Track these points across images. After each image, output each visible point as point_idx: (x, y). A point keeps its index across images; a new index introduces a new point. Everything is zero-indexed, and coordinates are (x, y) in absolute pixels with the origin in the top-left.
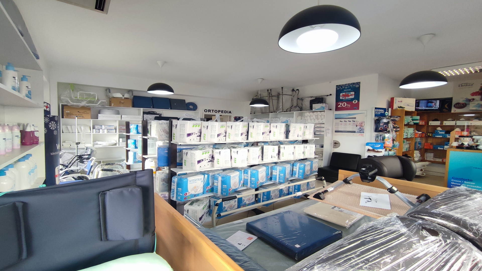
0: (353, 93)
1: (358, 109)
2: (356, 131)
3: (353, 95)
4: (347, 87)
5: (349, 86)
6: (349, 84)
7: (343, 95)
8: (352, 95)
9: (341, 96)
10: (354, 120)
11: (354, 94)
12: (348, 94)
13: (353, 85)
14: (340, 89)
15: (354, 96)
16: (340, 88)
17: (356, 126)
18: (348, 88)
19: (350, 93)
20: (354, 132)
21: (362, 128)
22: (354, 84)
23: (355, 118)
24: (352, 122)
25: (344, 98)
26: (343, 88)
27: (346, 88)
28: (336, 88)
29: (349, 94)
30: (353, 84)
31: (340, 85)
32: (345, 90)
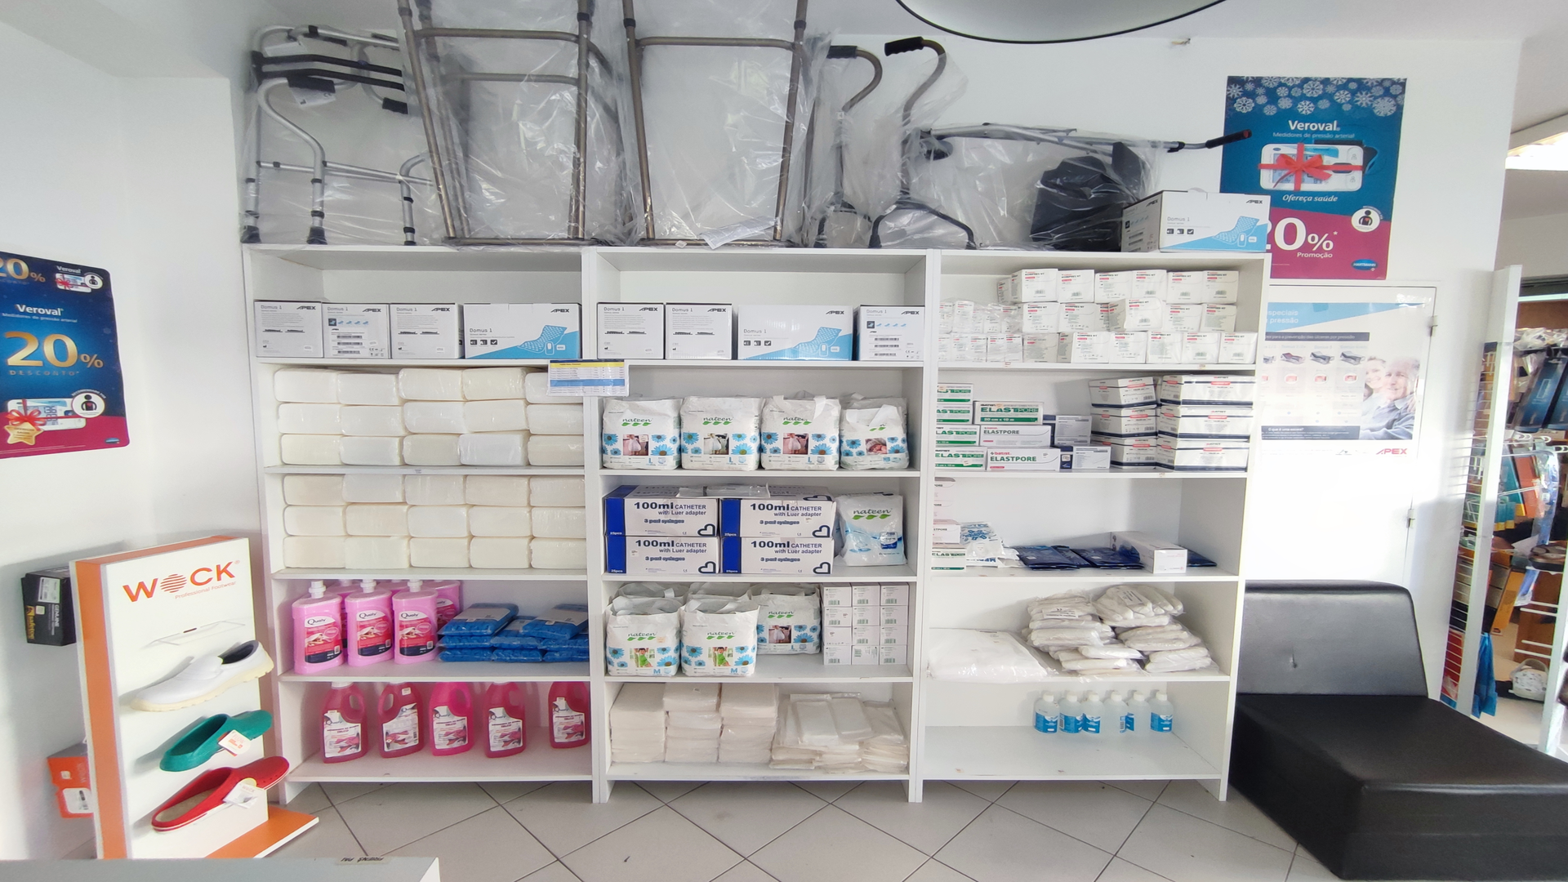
0: (1352, 154)
1: (1379, 271)
2: (1365, 424)
3: (1356, 168)
4: (1314, 100)
5: (1325, 95)
6: (1326, 82)
7: (1284, 162)
8: (1343, 168)
9: (1268, 167)
10: (1353, 348)
11: (1359, 162)
12: (1320, 157)
13: (1353, 93)
14: (1258, 109)
15: (1358, 176)
16: (1262, 100)
17: (1366, 391)
18: (1316, 108)
19: (1335, 154)
20: (1349, 433)
21: (1400, 405)
22: (1361, 85)
23: (1363, 337)
24: (1337, 361)
25: (1289, 186)
26: (1285, 104)
27: (1305, 108)
28: (1230, 101)
29: (1328, 160)
30: (1353, 86)
31: (1257, 81)
32: (1300, 126)
